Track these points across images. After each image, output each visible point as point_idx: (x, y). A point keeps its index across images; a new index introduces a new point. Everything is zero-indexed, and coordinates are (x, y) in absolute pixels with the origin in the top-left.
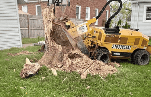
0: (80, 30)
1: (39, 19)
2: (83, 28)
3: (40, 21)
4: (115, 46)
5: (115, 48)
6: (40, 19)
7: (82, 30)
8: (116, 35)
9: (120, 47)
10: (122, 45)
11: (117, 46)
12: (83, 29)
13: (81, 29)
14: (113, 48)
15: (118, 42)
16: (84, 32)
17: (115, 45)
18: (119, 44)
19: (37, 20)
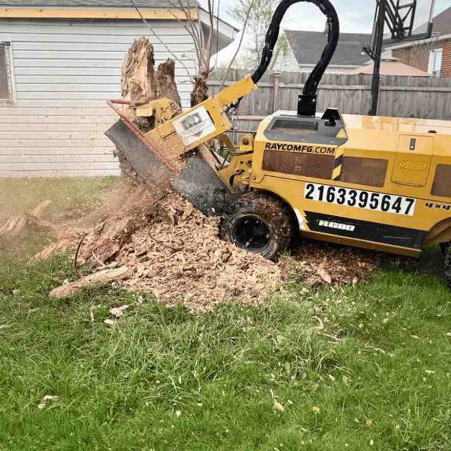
0: (187, 128)
1: (421, 89)
2: (197, 120)
3: (425, 94)
4: (321, 189)
5: (321, 198)
6: (425, 89)
7: (195, 129)
8: (314, 145)
9: (348, 197)
10: (359, 193)
11: (329, 193)
12: (195, 124)
13: (191, 126)
14: (307, 197)
15: (334, 176)
16: (202, 136)
17: (316, 186)
18: (338, 183)
19: (413, 91)
